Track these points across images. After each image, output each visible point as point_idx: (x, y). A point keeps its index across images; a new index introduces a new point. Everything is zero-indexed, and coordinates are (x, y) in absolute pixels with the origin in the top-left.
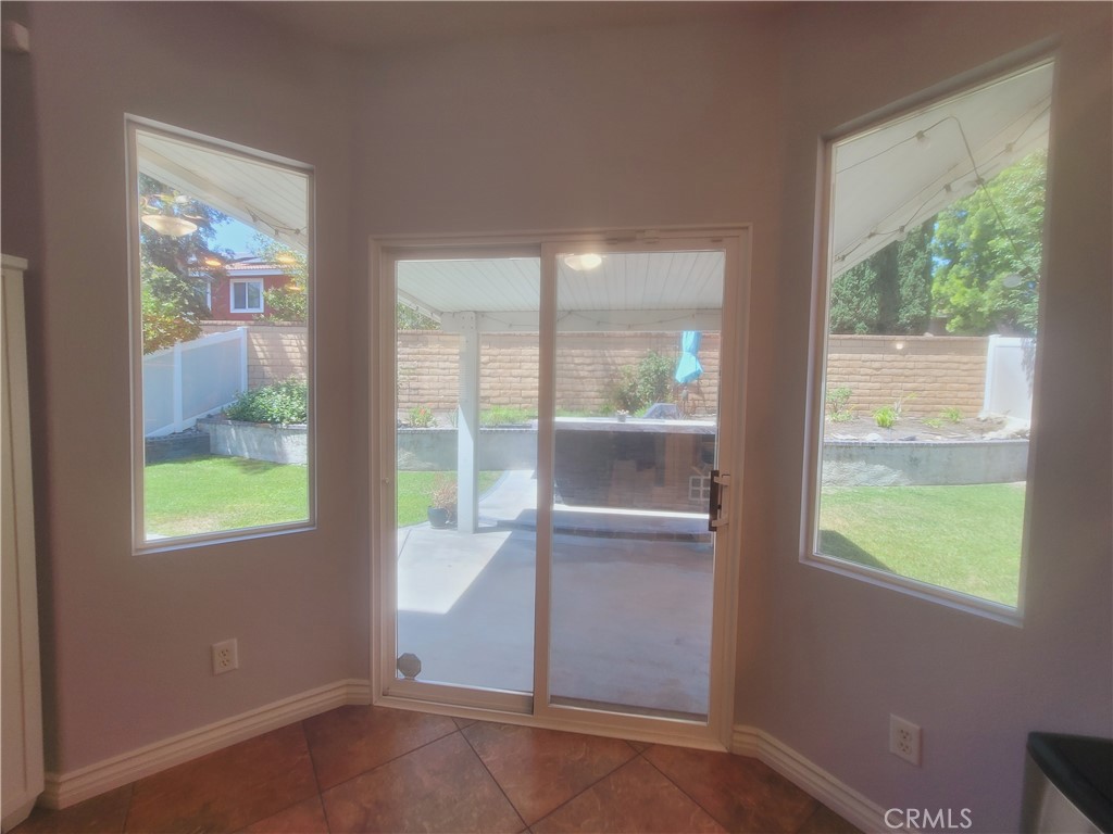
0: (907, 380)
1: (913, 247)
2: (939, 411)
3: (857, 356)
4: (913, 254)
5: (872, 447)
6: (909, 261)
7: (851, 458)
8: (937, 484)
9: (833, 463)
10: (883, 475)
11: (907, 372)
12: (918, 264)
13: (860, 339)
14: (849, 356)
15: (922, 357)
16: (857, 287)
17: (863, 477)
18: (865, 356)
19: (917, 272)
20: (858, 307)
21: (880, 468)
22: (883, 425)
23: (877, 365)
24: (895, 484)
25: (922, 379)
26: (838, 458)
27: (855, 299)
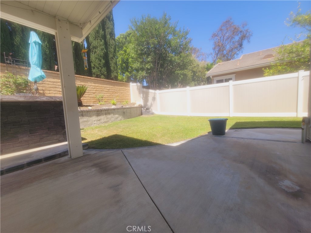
0: (116, 93)
1: (112, 56)
2: (123, 102)
3: (103, 86)
4: (112, 58)
5: (114, 109)
6: (112, 60)
7: (109, 114)
8: (129, 118)
9: (105, 116)
10: (118, 118)
11: (115, 91)
12: (114, 61)
13: (103, 80)
14: (101, 85)
15: (118, 87)
16: (100, 64)
17: (113, 119)
18: (105, 86)
19: (114, 63)
20: (101, 70)
21: (117, 116)
22: (114, 104)
23: (108, 89)
24: (121, 120)
25: (119, 93)
26: (106, 114)
27: (100, 68)
